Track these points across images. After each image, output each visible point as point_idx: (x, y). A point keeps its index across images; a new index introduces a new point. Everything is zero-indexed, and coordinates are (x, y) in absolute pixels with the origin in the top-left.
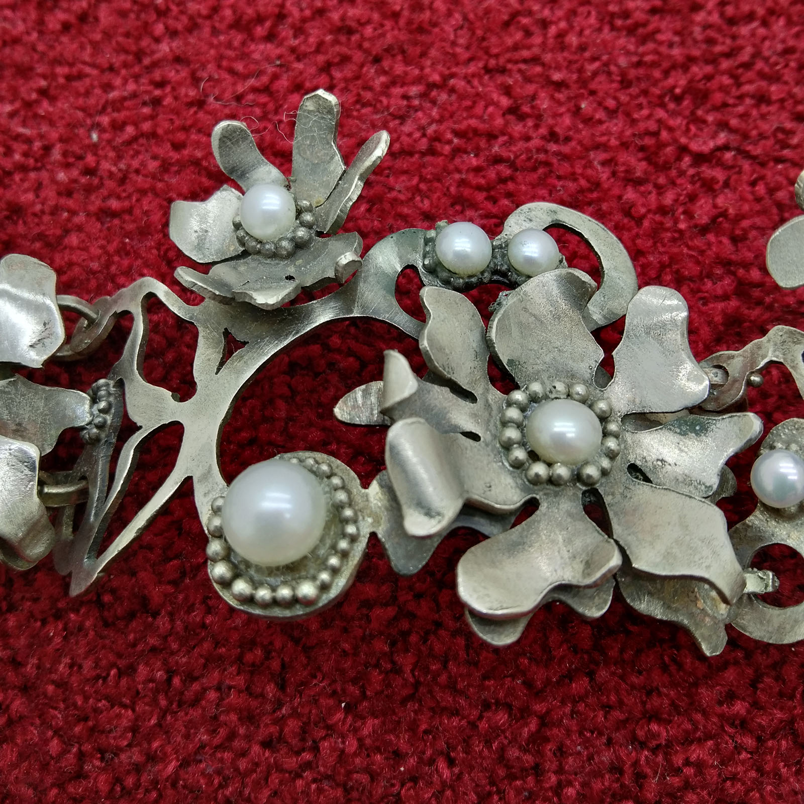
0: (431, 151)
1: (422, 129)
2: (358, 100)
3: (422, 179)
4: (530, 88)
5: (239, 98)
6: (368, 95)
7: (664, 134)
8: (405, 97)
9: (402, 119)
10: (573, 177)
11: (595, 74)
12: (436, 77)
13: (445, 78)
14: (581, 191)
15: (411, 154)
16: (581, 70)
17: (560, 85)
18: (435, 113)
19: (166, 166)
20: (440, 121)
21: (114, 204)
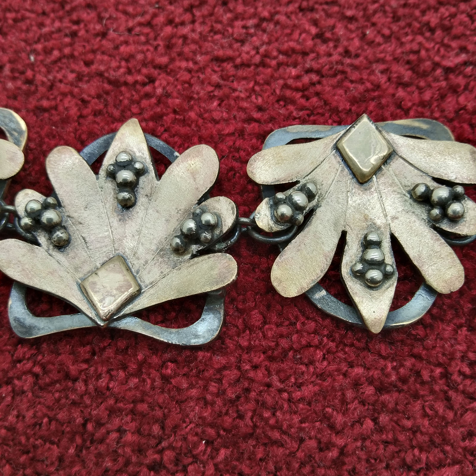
0: (263, 64)
1: (257, 49)
2: (212, 30)
3: (256, 83)
4: (331, 22)
5: (130, 30)
6: (219, 26)
7: (423, 53)
8: (245, 27)
9: (243, 42)
10: (361, 81)
11: (375, 12)
12: (266, 14)
13: (272, 15)
14: (367, 90)
15: (249, 66)
16: (365, 10)
17: (351, 19)
18: (265, 38)
19: (80, 77)
20: (269, 43)
21: (45, 103)
